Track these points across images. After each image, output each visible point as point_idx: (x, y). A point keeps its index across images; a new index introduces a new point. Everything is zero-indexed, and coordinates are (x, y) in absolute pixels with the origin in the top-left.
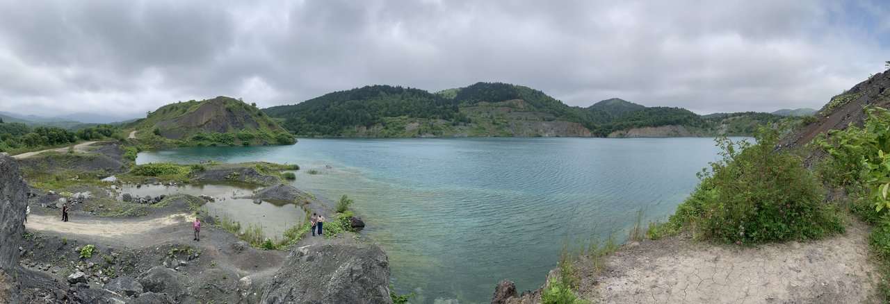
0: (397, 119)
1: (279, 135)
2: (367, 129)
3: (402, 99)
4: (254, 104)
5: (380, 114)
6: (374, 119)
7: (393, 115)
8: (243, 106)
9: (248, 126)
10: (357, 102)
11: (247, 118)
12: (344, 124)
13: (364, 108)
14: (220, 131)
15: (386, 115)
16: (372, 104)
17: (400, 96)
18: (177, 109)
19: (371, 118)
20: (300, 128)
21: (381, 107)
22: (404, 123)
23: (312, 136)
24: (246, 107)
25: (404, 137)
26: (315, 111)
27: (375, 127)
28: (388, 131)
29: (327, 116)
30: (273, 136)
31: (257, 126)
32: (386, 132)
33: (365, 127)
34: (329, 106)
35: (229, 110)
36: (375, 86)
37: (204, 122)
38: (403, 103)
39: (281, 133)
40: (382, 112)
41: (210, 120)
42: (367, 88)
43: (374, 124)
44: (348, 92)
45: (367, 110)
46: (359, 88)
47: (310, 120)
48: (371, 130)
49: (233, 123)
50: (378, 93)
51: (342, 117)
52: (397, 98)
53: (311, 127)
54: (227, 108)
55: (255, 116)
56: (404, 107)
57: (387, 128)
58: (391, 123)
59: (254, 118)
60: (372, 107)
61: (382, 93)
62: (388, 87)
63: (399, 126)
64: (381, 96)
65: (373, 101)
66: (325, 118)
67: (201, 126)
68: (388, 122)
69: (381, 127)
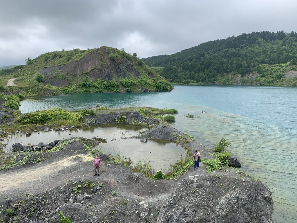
0: (276, 67)
1: (157, 83)
2: (242, 76)
3: (284, 44)
4: (135, 55)
5: (257, 61)
6: (249, 67)
7: (272, 62)
8: (125, 56)
9: (130, 74)
10: (233, 50)
11: (129, 67)
12: (218, 72)
13: (239, 55)
14: (105, 79)
15: (263, 62)
16: (249, 52)
17: (281, 42)
18: (60, 57)
19: (246, 65)
20: (176, 76)
21: (258, 55)
22: (284, 71)
23: (187, 84)
24: (128, 57)
25: (282, 86)
26: (190, 60)
27: (251, 75)
28: (264, 78)
29: (202, 64)
30: (152, 83)
31: (138, 74)
32: (262, 80)
33: (240, 75)
34: (203, 55)
35: (113, 59)
36: (253, 33)
37: (89, 69)
38: (284, 49)
39: (160, 81)
40: (259, 59)
41: (95, 68)
42: (244, 36)
43: (249, 72)
44: (223, 41)
45: (242, 58)
46: (236, 36)
47: (185, 68)
48: (246, 78)
49: (117, 72)
50: (255, 40)
51: (217, 65)
52: (277, 44)
53: (186, 75)
54: (111, 58)
55: (137, 65)
56: (285, 53)
57: (263, 76)
58: (268, 70)
59: (135, 67)
60: (248, 55)
61: (260, 39)
62: (267, 33)
63: (277, 74)
64: (259, 43)
65: (250, 49)
66: (200, 66)
67: (86, 74)
68: (264, 70)
69: (256, 75)
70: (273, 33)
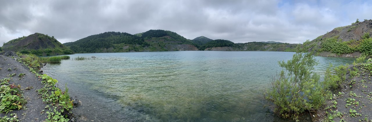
1: (65, 50)
4: (53, 37)
8: (47, 38)
9: (49, 46)
10: (102, 38)
11: (49, 43)
14: (35, 49)
17: (119, 36)
19: (108, 44)
22: (122, 46)
26: (84, 43)
27: (110, 48)
30: (62, 51)
31: (54, 46)
32: (115, 50)
33: (106, 48)
38: (121, 38)
41: (30, 44)
45: (106, 41)
48: (108, 50)
50: (110, 34)
53: (82, 49)
54: (39, 38)
59: (52, 43)
63: (120, 47)
65: (108, 38)
66: (88, 45)
67: (26, 46)
68: (115, 46)
69: (112, 48)
70: (116, 32)
